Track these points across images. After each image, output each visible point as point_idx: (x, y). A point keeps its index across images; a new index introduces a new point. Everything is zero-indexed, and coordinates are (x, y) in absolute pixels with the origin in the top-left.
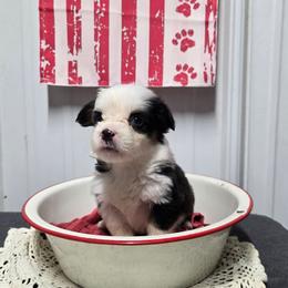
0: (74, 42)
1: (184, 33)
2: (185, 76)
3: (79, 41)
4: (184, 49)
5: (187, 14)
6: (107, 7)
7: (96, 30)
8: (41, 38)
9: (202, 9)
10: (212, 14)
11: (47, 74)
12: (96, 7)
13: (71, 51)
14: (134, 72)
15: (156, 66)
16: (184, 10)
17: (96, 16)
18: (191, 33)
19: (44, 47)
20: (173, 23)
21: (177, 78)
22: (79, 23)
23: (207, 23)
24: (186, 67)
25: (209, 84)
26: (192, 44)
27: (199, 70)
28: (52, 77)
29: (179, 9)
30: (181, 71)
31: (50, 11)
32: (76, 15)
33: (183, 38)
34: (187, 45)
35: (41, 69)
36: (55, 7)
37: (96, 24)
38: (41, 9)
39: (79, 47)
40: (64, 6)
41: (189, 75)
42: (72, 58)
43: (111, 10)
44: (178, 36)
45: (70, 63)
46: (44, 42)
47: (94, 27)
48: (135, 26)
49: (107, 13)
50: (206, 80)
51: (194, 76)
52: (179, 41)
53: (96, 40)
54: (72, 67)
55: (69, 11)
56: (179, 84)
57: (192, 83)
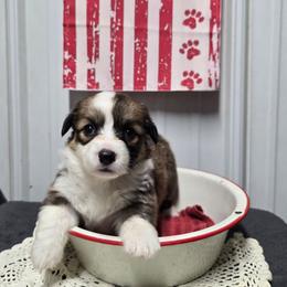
0: (93, 53)
1: (190, 43)
2: (192, 82)
3: (97, 51)
4: (190, 57)
5: (193, 26)
6: (122, 22)
7: (112, 42)
8: (65, 49)
9: (206, 23)
10: (215, 26)
11: (69, 80)
12: (112, 23)
13: (90, 61)
14: (145, 78)
15: (165, 72)
16: (190, 23)
17: (112, 29)
18: (197, 43)
19: (67, 57)
20: (180, 35)
21: (184, 83)
22: (97, 37)
23: (211, 35)
24: (192, 73)
25: (213, 88)
26: (197, 53)
27: (204, 76)
28: (73, 83)
29: (186, 23)
30: (188, 77)
31: (73, 26)
32: (95, 30)
33: (189, 48)
34: (193, 54)
35: (64, 76)
36: (77, 22)
37: (112, 37)
38: (65, 25)
39: (97, 57)
40: (85, 22)
41: (195, 80)
42: (90, 66)
43: (125, 25)
44: (185, 46)
45: (89, 71)
46: (67, 53)
47: (110, 39)
48: (146, 37)
49: (121, 28)
50: (210, 84)
51: (200, 81)
52: (186, 50)
53: (112, 50)
54: (91, 74)
55: (89, 27)
56: (186, 89)
57: (197, 88)
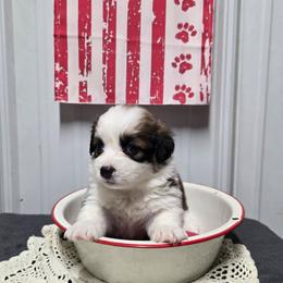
0: (84, 65)
1: (182, 57)
2: (184, 95)
3: (89, 64)
4: (182, 71)
5: (186, 40)
6: (114, 34)
7: (104, 55)
8: (56, 61)
9: (199, 36)
10: (207, 41)
11: (61, 93)
12: (104, 34)
13: (82, 73)
14: (138, 91)
15: (157, 86)
16: (183, 37)
17: (104, 42)
18: (189, 57)
19: (58, 69)
20: (173, 47)
21: (176, 97)
22: (89, 48)
23: (203, 49)
24: (184, 87)
25: (204, 102)
26: (189, 67)
27: (196, 90)
28: (65, 96)
29: (178, 36)
30: (180, 91)
31: (64, 37)
32: (86, 41)
33: (181, 61)
34: (185, 68)
35: (56, 89)
36: (69, 34)
37: (105, 49)
38: (55, 36)
39: (89, 69)
40: (77, 34)
41: (187, 94)
42: (82, 79)
43: (118, 37)
44: (177, 60)
45: (81, 83)
46: (58, 65)
47: (102, 51)
48: (139, 51)
49: (114, 40)
50: (202, 99)
51: (191, 95)
52: (178, 64)
53: (104, 63)
54: (83, 86)
55: (81, 38)
56: (178, 103)
57: (189, 102)
